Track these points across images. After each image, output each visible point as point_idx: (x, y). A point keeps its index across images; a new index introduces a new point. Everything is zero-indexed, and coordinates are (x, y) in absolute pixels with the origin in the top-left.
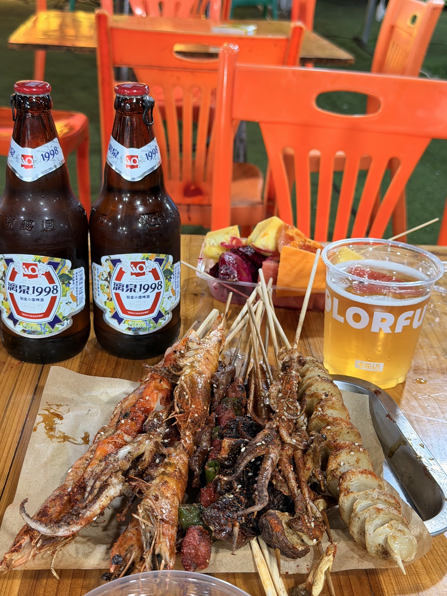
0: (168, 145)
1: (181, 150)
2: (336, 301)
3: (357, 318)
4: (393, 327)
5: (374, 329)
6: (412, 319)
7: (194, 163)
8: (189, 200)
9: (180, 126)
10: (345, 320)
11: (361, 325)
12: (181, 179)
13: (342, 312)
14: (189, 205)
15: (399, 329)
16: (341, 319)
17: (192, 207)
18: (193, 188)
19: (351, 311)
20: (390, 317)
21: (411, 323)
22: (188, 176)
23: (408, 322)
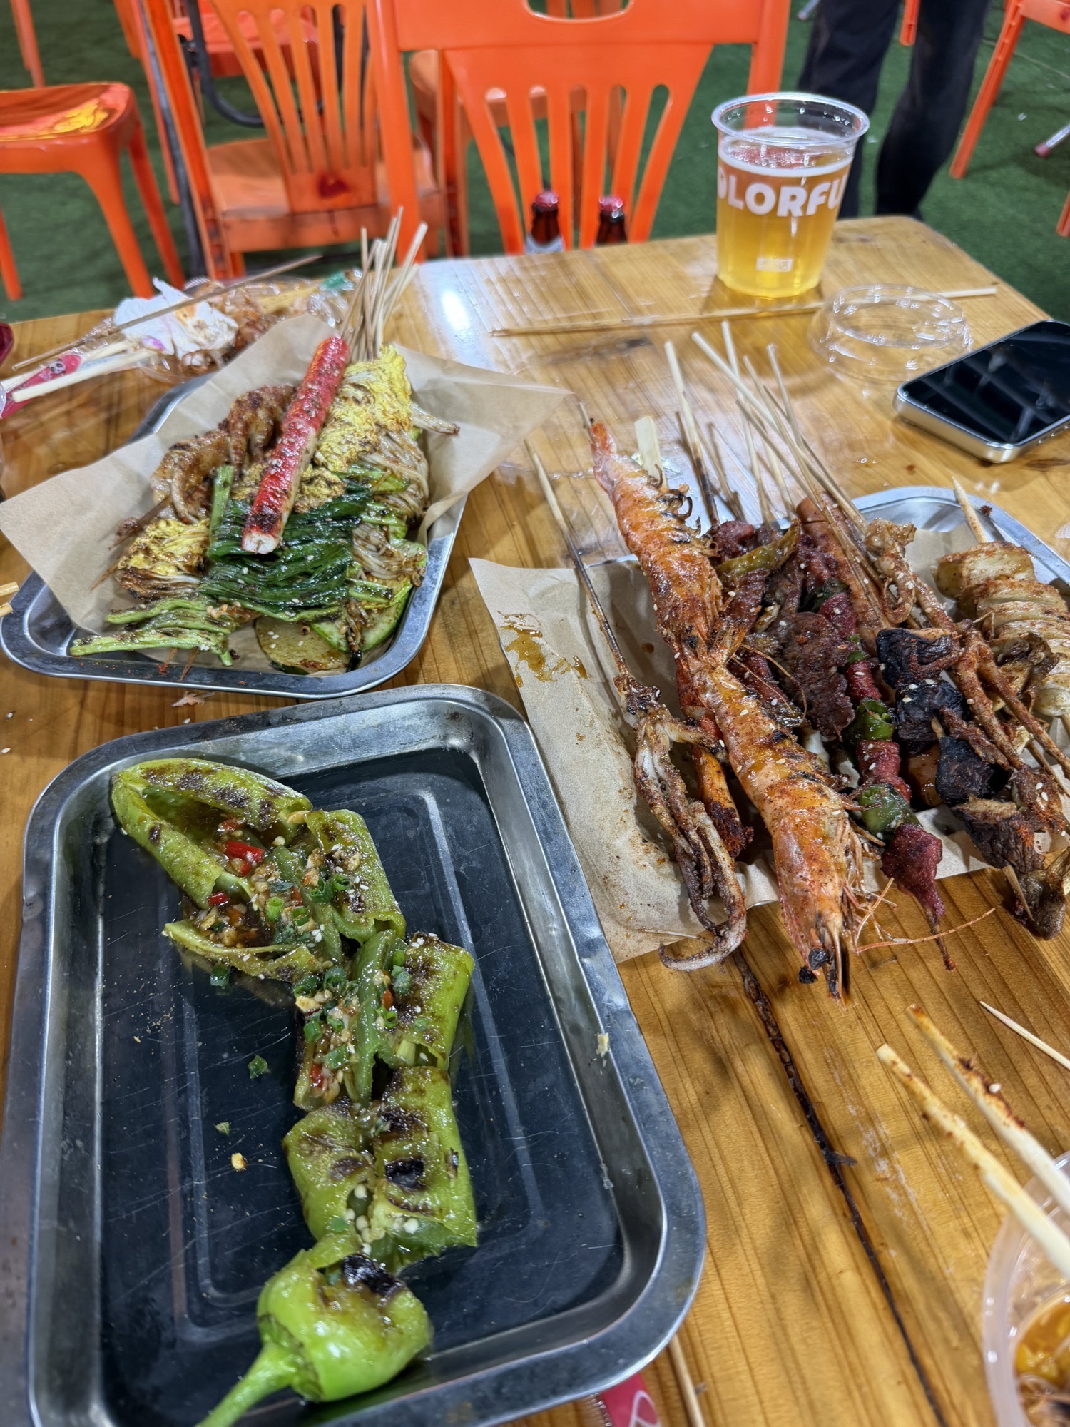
0: (279, 113)
1: (301, 120)
2: (733, 179)
3: (760, 198)
4: (805, 207)
5: (782, 212)
6: (827, 193)
7: (325, 139)
8: (329, 203)
9: (293, 80)
10: (745, 206)
11: (765, 208)
12: (311, 169)
13: (741, 194)
14: (330, 212)
15: (811, 210)
16: (740, 204)
17: (337, 214)
18: (331, 181)
19: (753, 189)
20: (801, 192)
21: (827, 200)
22: (320, 162)
23: (822, 200)
